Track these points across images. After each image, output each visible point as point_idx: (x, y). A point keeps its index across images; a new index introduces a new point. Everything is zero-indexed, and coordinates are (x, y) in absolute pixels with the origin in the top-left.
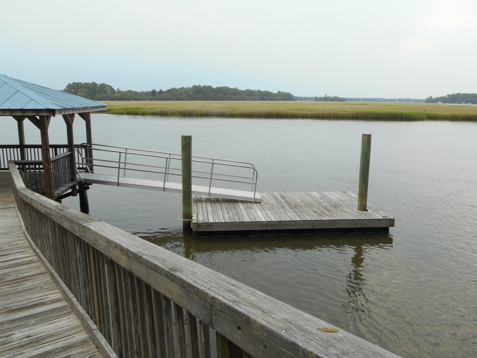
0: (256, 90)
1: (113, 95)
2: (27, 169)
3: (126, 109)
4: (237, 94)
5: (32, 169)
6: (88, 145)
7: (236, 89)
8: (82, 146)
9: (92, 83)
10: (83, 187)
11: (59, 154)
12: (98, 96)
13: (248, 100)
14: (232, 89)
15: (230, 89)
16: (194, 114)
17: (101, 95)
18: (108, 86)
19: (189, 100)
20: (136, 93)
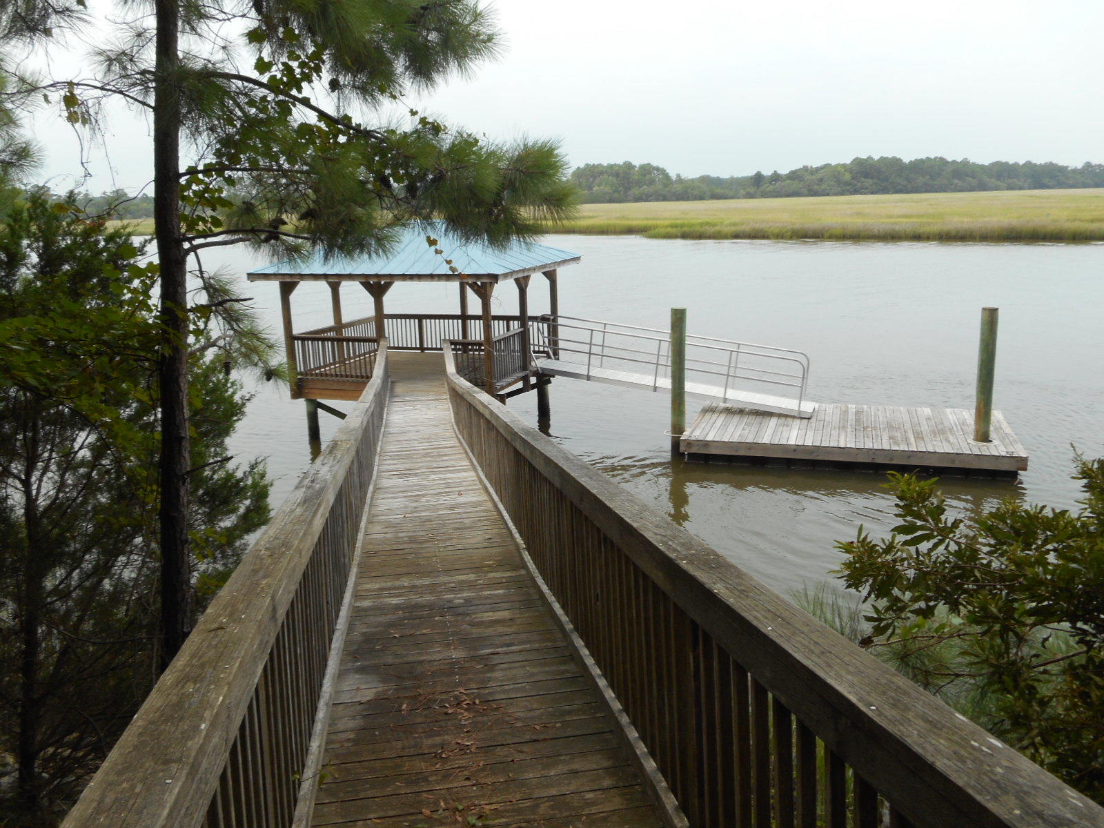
0: (1021, 162)
1: (667, 189)
2: (470, 350)
3: (682, 226)
4: (968, 176)
5: (476, 350)
6: (552, 318)
7: (965, 163)
8: (543, 319)
9: (624, 163)
10: (544, 378)
11: (512, 328)
12: (635, 191)
13: (997, 188)
14: (954, 162)
15: (948, 162)
16: (827, 235)
17: (642, 189)
18: (658, 169)
19: (842, 194)
20: (718, 182)
